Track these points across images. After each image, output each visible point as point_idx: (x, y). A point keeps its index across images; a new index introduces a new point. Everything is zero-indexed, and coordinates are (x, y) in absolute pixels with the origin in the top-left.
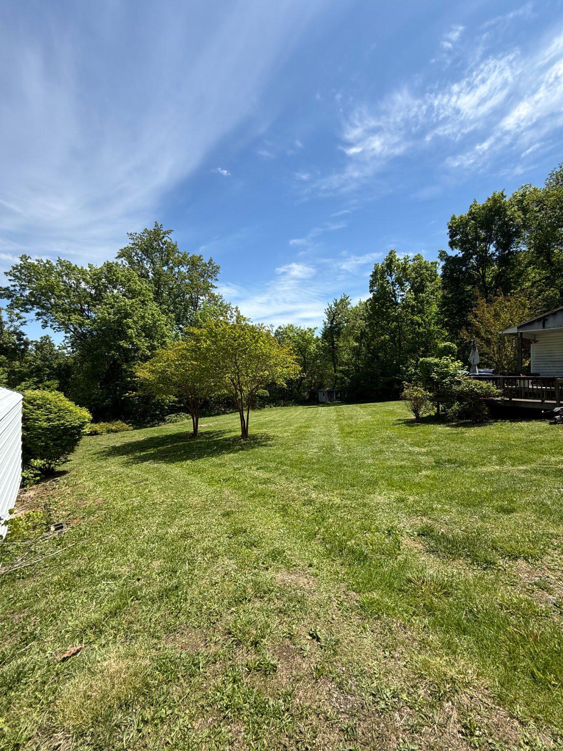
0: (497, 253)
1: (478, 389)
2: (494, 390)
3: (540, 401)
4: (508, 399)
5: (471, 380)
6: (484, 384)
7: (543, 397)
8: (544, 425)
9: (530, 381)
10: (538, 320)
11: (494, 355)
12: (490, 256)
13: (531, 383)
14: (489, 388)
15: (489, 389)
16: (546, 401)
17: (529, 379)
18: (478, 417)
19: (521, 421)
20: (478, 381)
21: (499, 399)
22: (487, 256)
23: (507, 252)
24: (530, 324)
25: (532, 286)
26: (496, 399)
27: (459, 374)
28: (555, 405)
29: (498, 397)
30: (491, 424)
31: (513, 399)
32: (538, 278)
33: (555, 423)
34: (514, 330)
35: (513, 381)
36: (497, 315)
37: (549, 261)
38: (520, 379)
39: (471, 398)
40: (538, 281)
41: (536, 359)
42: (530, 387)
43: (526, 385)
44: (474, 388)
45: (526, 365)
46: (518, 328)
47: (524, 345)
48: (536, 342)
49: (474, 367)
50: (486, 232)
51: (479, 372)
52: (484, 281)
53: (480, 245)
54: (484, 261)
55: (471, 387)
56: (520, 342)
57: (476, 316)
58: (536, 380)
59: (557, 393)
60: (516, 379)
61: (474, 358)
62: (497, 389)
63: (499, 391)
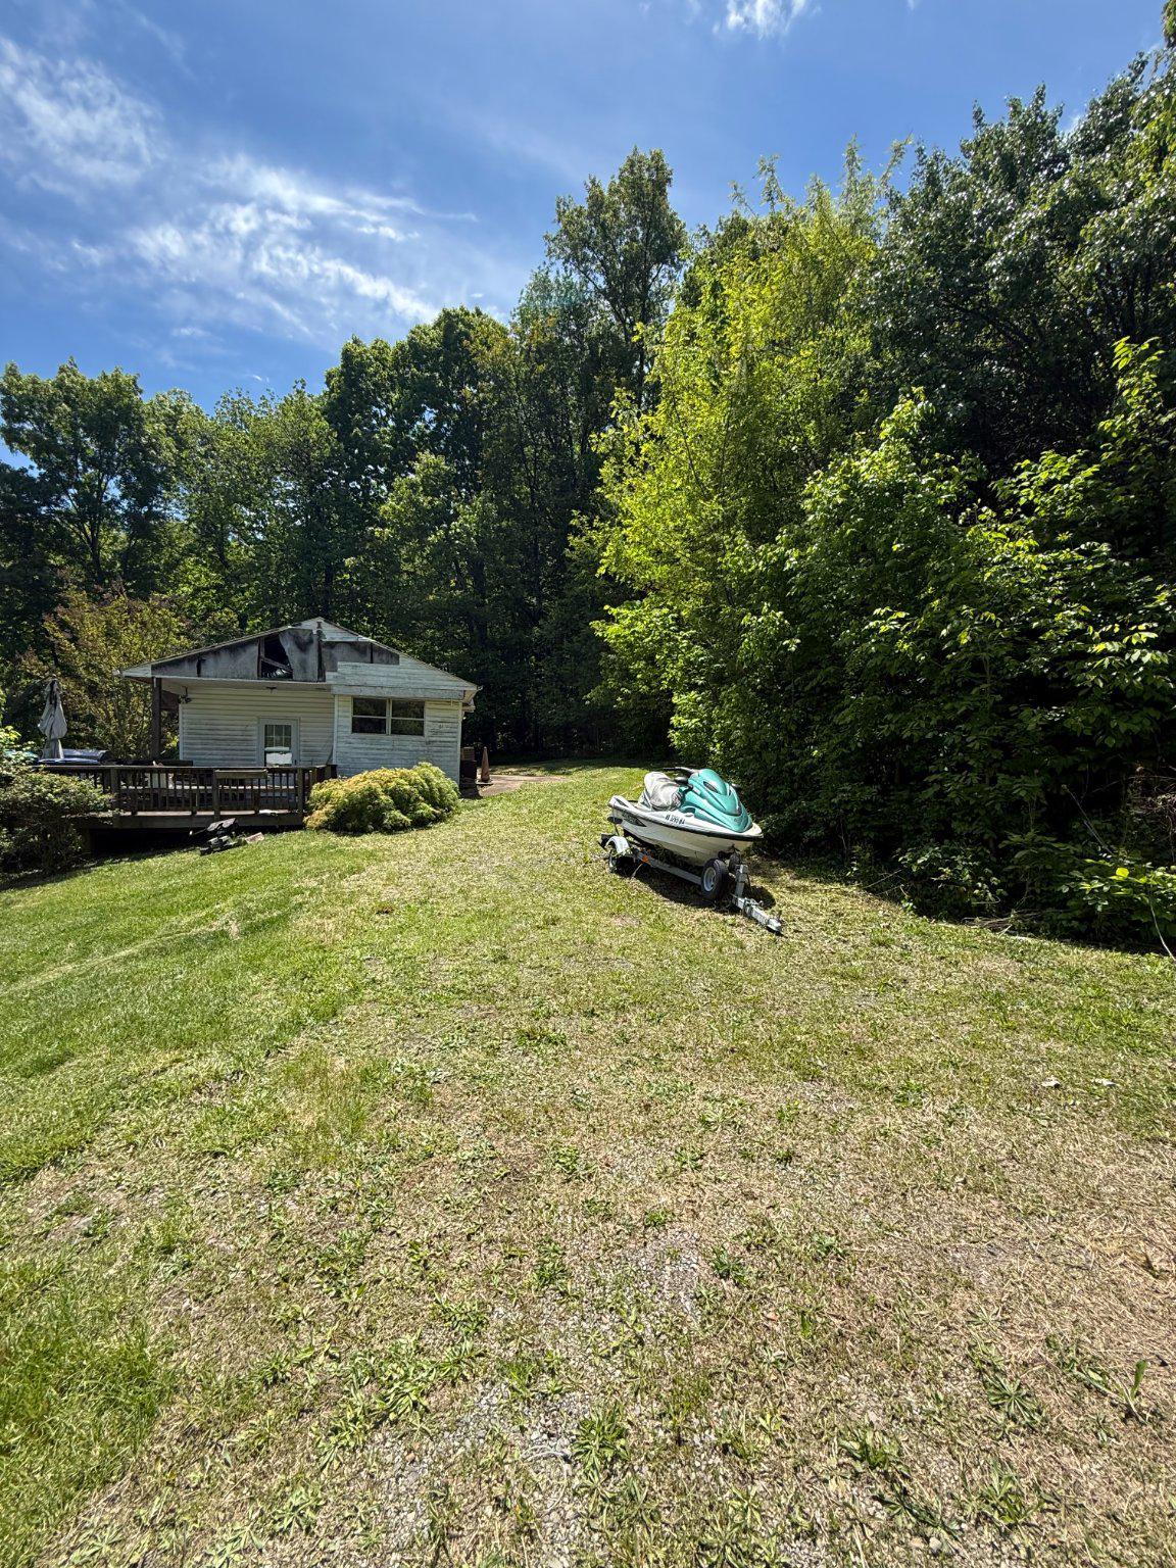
0: (125, 504)
1: (56, 795)
2: (96, 793)
3: (188, 813)
4: (129, 814)
5: (39, 775)
6: (73, 784)
7: (194, 804)
8: (190, 857)
9: (171, 776)
10: (190, 659)
11: (108, 719)
12: (109, 504)
13: (173, 779)
14: (82, 789)
15: (85, 793)
16: (199, 813)
17: (167, 771)
18: (58, 859)
19: (151, 856)
20: (57, 776)
21: (109, 814)
22: (101, 502)
23: (146, 509)
24: (177, 663)
25: (194, 596)
26: (102, 814)
27: (10, 759)
28: (212, 819)
29: (105, 809)
30: (87, 871)
31: (140, 814)
32: (204, 582)
33: (208, 852)
34: (145, 672)
35: (137, 777)
36: (110, 634)
37: (222, 557)
38: (152, 771)
39: (42, 818)
40: (204, 589)
41: (189, 733)
42: (171, 786)
43: (163, 785)
44: (45, 794)
45: (174, 744)
46: (154, 668)
47: (166, 703)
48: (188, 700)
49: (52, 745)
50: (100, 447)
51: (65, 756)
52: (96, 556)
53: (85, 470)
54: (93, 508)
55: (39, 791)
56: (157, 698)
57: (63, 625)
58: (184, 773)
59: (215, 798)
60: (144, 771)
61: (54, 722)
62: (105, 793)
63: (107, 797)
